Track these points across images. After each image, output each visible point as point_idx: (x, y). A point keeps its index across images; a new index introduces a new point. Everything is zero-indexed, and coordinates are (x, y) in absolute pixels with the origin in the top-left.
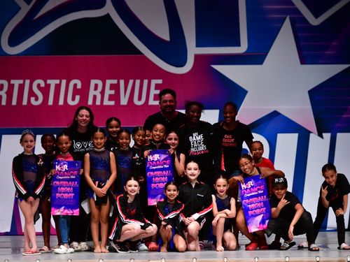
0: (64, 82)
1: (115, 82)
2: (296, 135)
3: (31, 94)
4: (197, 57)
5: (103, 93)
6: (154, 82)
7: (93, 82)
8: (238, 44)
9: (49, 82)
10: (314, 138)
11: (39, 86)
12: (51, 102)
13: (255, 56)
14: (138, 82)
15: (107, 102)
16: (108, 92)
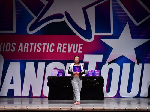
0: (48, 44)
1: (66, 44)
2: (130, 64)
3: (37, 48)
4: (96, 36)
5: (62, 48)
6: (80, 45)
7: (59, 44)
8: (110, 32)
9: (43, 44)
10: (136, 65)
11: (40, 45)
12: (44, 51)
13: (116, 36)
14: (74, 44)
15: (63, 51)
16: (64, 48)
